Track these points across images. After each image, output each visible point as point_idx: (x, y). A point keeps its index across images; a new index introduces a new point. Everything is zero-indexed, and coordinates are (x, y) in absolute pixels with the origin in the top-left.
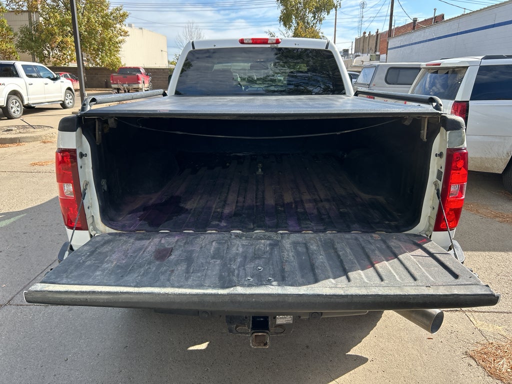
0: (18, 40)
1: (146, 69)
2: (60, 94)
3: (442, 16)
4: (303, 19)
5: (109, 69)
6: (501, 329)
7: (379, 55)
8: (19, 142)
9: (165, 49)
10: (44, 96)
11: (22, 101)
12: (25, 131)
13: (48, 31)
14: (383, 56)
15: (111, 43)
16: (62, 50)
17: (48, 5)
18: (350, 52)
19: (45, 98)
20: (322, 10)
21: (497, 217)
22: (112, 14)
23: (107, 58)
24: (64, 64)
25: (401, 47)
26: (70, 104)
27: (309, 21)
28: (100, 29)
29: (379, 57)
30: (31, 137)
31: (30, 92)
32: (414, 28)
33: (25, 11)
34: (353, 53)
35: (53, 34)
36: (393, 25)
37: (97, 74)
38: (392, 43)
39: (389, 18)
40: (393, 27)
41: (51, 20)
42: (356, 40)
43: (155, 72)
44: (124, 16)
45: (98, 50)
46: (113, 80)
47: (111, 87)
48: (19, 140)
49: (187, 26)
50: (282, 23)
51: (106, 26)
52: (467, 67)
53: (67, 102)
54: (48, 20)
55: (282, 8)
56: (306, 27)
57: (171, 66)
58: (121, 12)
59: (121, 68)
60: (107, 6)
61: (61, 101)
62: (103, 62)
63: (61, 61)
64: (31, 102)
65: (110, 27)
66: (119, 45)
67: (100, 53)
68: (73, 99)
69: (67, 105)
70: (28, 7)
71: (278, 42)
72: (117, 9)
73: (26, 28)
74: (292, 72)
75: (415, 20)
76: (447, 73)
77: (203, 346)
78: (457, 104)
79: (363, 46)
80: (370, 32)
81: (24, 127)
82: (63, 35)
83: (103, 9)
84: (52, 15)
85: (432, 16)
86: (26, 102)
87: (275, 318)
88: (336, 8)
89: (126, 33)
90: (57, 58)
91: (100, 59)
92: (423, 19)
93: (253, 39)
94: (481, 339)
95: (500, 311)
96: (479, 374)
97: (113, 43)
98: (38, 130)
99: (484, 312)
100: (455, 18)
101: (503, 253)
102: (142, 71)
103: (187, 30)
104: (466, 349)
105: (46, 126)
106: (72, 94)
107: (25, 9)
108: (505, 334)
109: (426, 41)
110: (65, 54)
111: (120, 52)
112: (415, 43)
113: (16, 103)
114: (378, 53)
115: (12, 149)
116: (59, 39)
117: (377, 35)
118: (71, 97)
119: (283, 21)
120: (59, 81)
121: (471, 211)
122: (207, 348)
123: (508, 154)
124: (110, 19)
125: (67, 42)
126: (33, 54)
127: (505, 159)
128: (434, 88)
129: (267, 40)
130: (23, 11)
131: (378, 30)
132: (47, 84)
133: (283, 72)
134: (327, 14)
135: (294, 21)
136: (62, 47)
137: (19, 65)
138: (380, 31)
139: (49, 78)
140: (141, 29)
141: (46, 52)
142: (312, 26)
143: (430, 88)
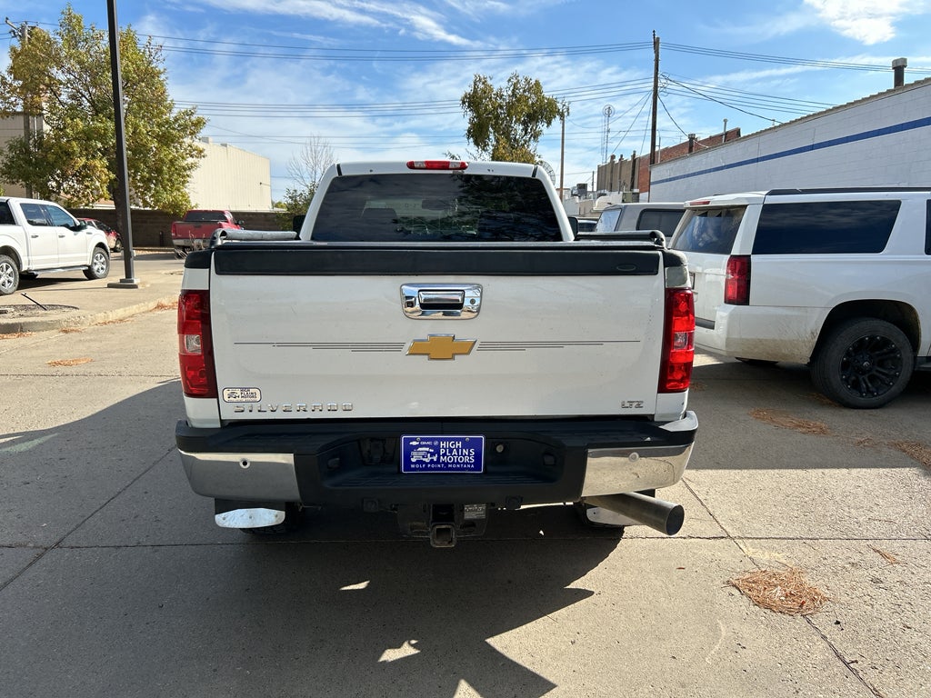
0: (5, 161)
1: (235, 214)
2: (85, 255)
3: (738, 132)
4: (506, 133)
5: (167, 214)
6: (782, 558)
7: (638, 194)
8: (21, 331)
9: (267, 180)
10: (56, 257)
11: (19, 264)
12: (29, 313)
13: (60, 148)
14: (644, 196)
15: (173, 169)
16: (83, 180)
17: (61, 103)
18: (589, 189)
19: (58, 260)
20: (538, 119)
21: (800, 426)
22: (176, 120)
23: (165, 195)
24: (87, 205)
25: (670, 180)
26: (101, 271)
27: (517, 137)
28: (154, 145)
29: (638, 197)
30: (42, 323)
31: (32, 250)
32: (690, 150)
33: (19, 113)
34: (595, 190)
35: (69, 154)
36: (657, 143)
37: (145, 222)
38: (657, 173)
39: (650, 133)
40: (657, 149)
41: (68, 130)
42: (600, 169)
43: (251, 219)
44: (199, 124)
45: (149, 180)
46: (175, 232)
47: (171, 245)
48: (22, 328)
49: (308, 142)
50: (471, 140)
51: (166, 139)
52: (745, 206)
53: (95, 268)
54: (61, 130)
55: (470, 114)
56: (513, 147)
57: (276, 209)
58: (194, 118)
59: (190, 212)
60: (170, 108)
61: (85, 266)
62: (157, 201)
63: (80, 199)
64: (33, 267)
65: (173, 142)
66: (188, 173)
67: (153, 186)
68: (107, 263)
69: (96, 273)
70: (25, 107)
71: (463, 166)
72: (186, 113)
73: (21, 141)
74: (488, 212)
75: (692, 138)
76: (720, 215)
77: (362, 586)
78: (734, 259)
79: (611, 179)
80: (622, 156)
81: (25, 307)
82: (87, 155)
83: (162, 113)
84: (69, 121)
85: (722, 131)
86: (24, 268)
87: (462, 510)
88: (562, 116)
89: (201, 152)
90: (73, 195)
91: (152, 196)
92: (708, 137)
93: (427, 163)
94: (750, 567)
95: (783, 536)
96: (742, 604)
97: (176, 169)
98: (51, 312)
99: (760, 539)
100: (753, 135)
101: (799, 471)
102: (229, 217)
103: (309, 148)
104: (727, 578)
105: (65, 307)
106: (105, 254)
107: (19, 109)
108: (785, 562)
109: (710, 171)
110: (87, 187)
111: (187, 184)
112: (694, 174)
113: (7, 269)
114: (636, 191)
115: (11, 341)
116: (82, 161)
117: (634, 160)
118: (103, 259)
119: (472, 136)
120: (84, 231)
121: (763, 419)
122: (367, 587)
123: (812, 333)
124: (174, 129)
125: (95, 166)
126: (29, 187)
127: (810, 342)
128: (704, 235)
129: (448, 163)
130: (15, 113)
131: (635, 152)
132: (62, 237)
133: (473, 212)
134: (546, 125)
135: (492, 137)
136: (84, 175)
137: (16, 204)
138: (638, 155)
139: (67, 226)
140: (226, 145)
141: (54, 184)
142: (523, 145)
143: (699, 236)
